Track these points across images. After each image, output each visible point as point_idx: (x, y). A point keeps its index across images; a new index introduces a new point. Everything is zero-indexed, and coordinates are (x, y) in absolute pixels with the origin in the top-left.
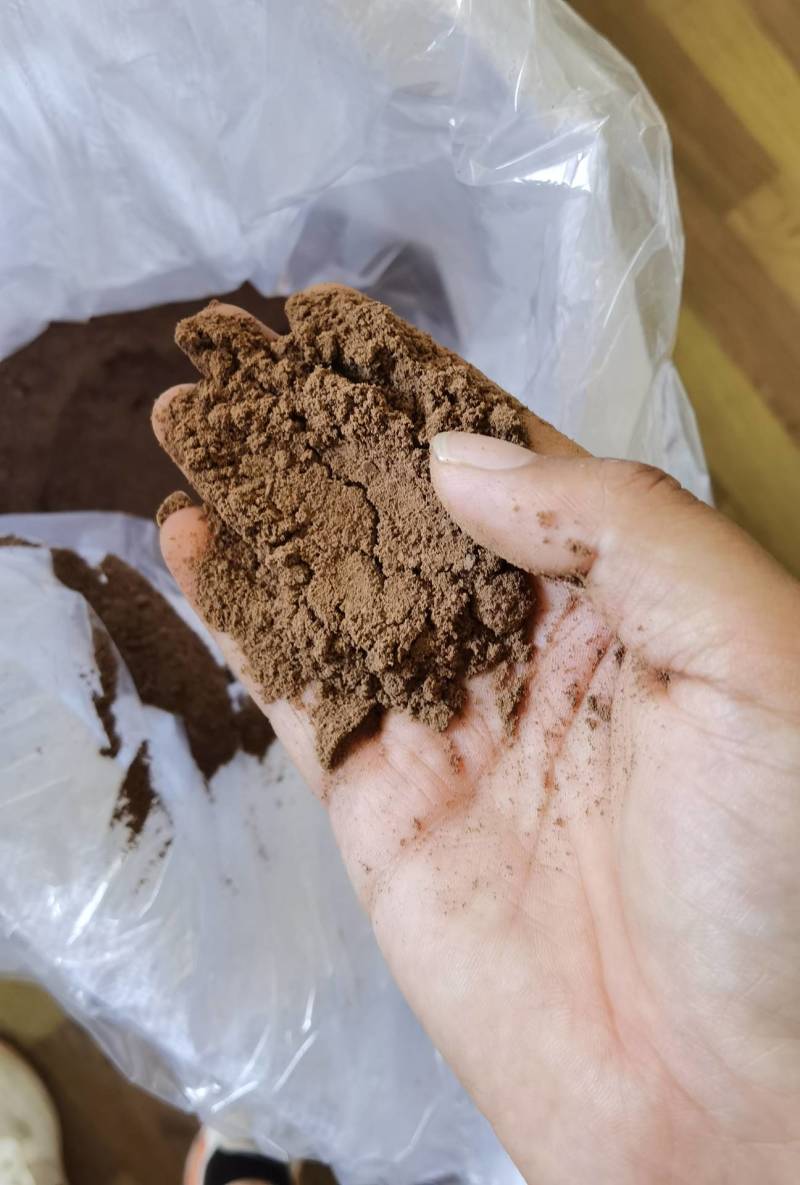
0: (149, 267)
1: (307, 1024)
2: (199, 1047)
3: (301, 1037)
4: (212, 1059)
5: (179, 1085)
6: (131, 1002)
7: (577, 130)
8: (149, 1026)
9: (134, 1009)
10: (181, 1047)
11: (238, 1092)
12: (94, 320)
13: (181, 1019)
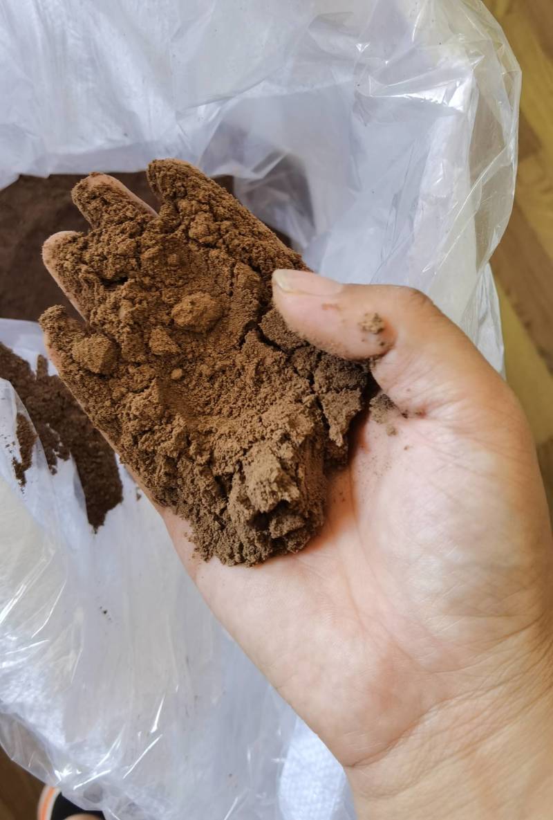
0: (99, 142)
1: (154, 728)
2: (69, 738)
3: (149, 737)
4: (78, 748)
5: (50, 767)
6: (19, 700)
7: (455, 65)
8: (31, 720)
9: (22, 705)
10: (54, 737)
11: (95, 776)
12: (51, 177)
13: (58, 716)
